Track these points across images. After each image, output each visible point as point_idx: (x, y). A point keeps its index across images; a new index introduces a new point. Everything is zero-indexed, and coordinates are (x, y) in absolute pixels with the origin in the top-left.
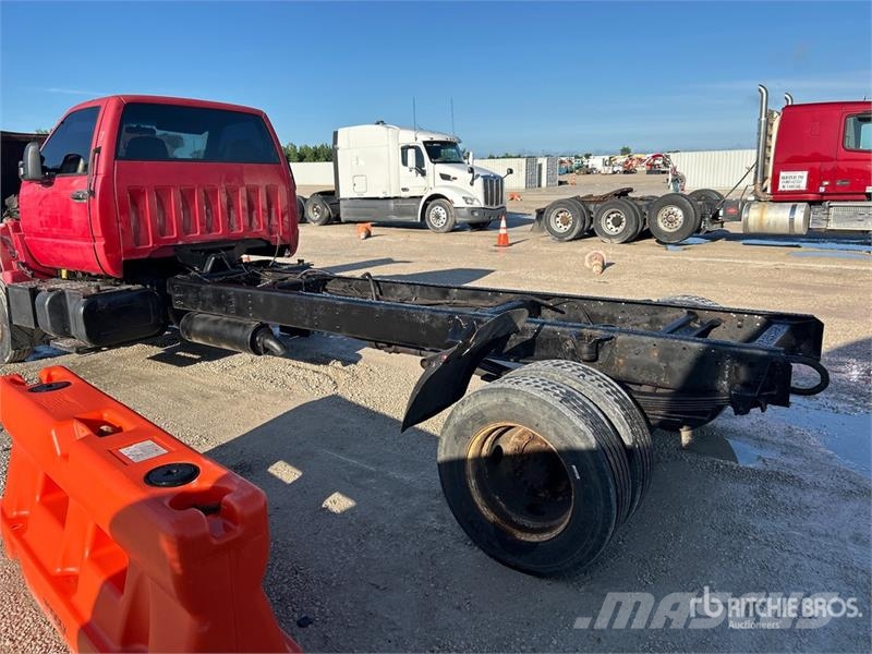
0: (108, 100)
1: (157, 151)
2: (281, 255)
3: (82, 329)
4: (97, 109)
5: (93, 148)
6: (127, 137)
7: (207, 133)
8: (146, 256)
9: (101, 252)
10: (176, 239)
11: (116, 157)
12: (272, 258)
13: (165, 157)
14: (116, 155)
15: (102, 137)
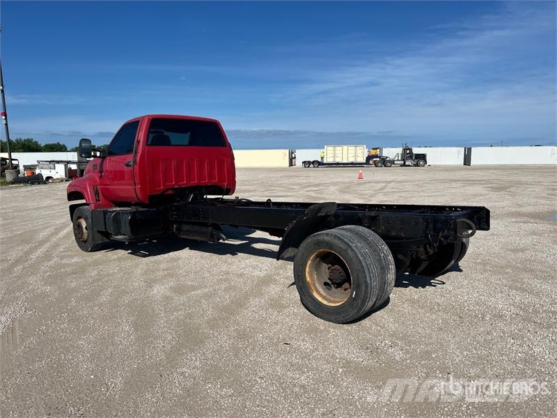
0: (143, 117)
1: (166, 142)
2: (227, 194)
3: (128, 229)
4: (138, 121)
5: (136, 141)
6: (151, 136)
7: (189, 134)
8: (159, 193)
9: (138, 191)
10: (175, 185)
11: (147, 145)
12: (221, 196)
13: (169, 144)
14: (146, 143)
15: (141, 135)
